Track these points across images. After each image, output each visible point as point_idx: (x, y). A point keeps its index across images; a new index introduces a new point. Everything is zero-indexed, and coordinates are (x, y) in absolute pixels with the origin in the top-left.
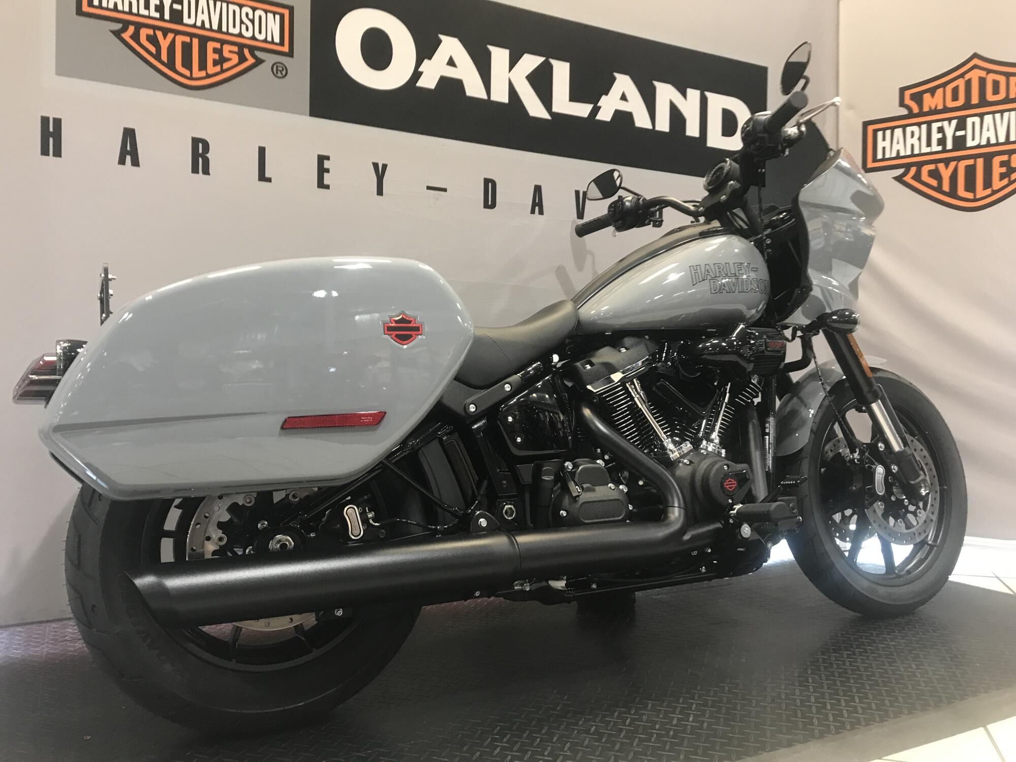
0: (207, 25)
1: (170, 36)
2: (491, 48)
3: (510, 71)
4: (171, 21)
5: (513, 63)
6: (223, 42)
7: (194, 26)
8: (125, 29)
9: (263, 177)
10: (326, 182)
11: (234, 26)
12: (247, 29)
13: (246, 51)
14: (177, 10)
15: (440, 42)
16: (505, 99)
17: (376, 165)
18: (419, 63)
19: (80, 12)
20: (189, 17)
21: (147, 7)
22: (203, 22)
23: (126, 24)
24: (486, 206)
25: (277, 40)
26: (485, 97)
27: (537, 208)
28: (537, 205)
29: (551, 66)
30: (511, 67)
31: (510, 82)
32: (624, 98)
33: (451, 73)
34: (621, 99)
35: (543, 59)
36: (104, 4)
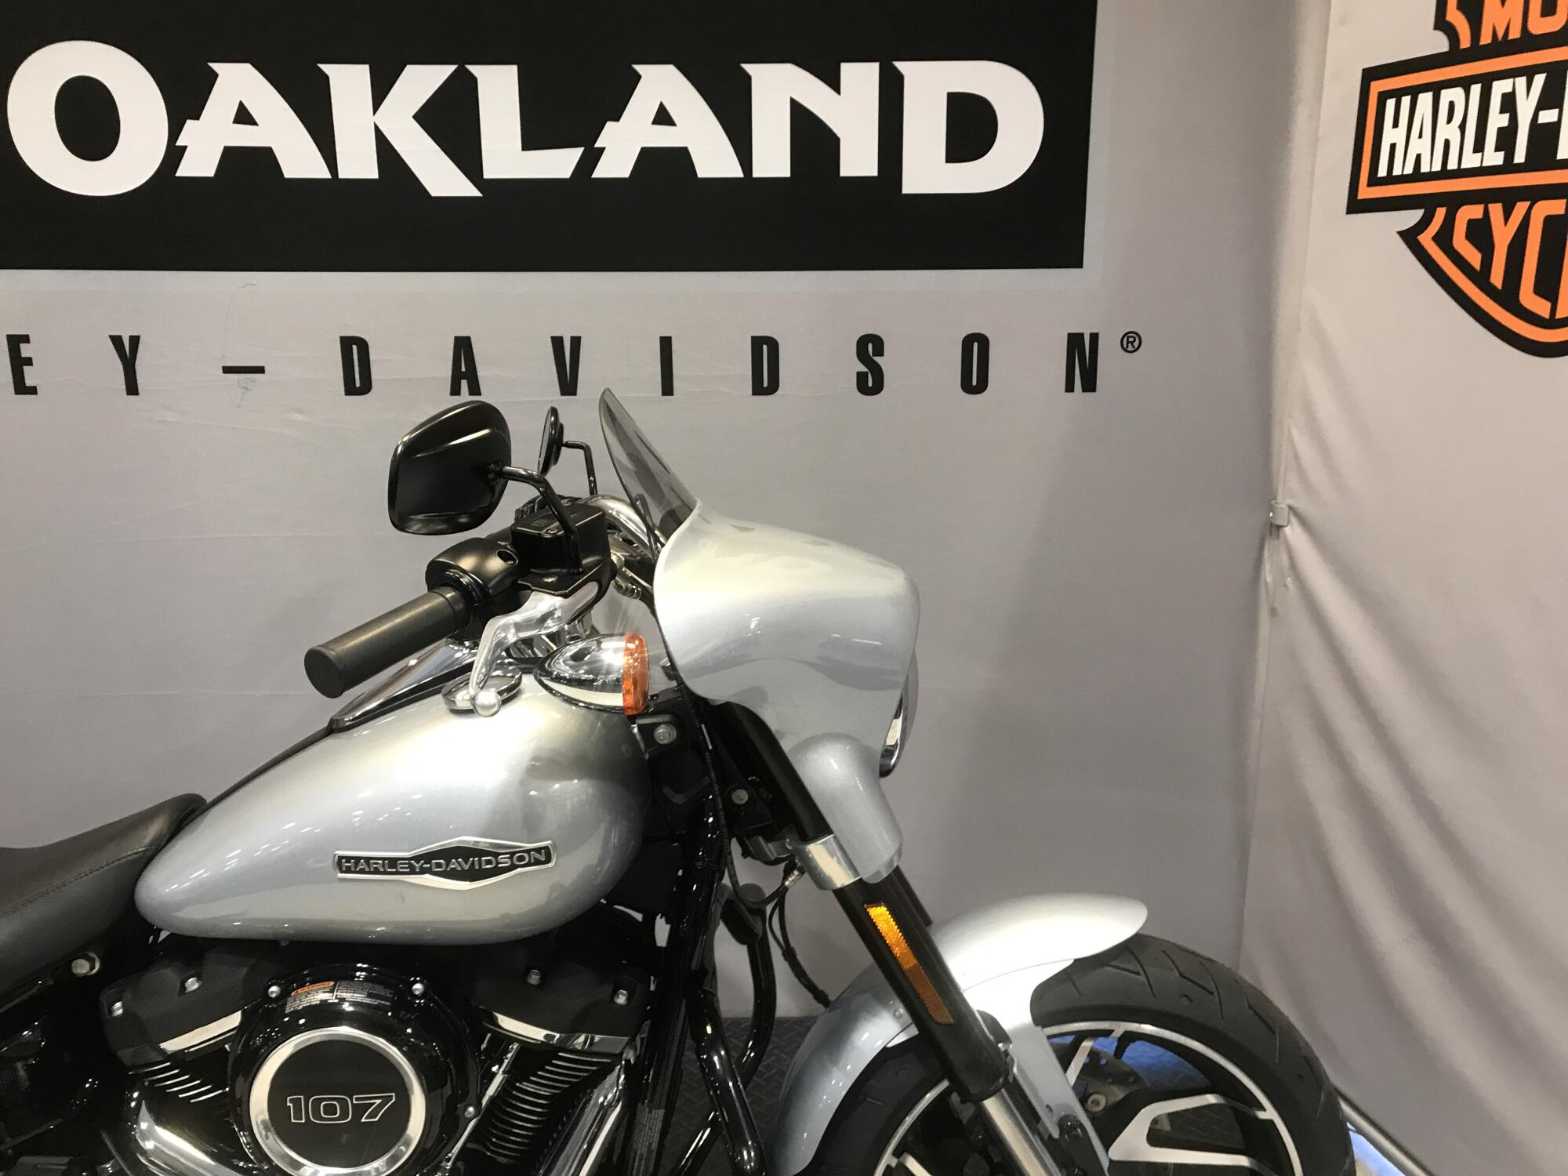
2: (326, 68)
3: (375, 113)
5: (380, 92)
10: (29, 382)
15: (215, 76)
16: (371, 172)
17: (117, 341)
18: (175, 130)
24: (351, 390)
26: (326, 174)
27: (464, 384)
28: (463, 376)
29: (474, 81)
30: (377, 103)
31: (377, 130)
32: (663, 117)
33: (245, 137)
34: (656, 122)
35: (451, 68)
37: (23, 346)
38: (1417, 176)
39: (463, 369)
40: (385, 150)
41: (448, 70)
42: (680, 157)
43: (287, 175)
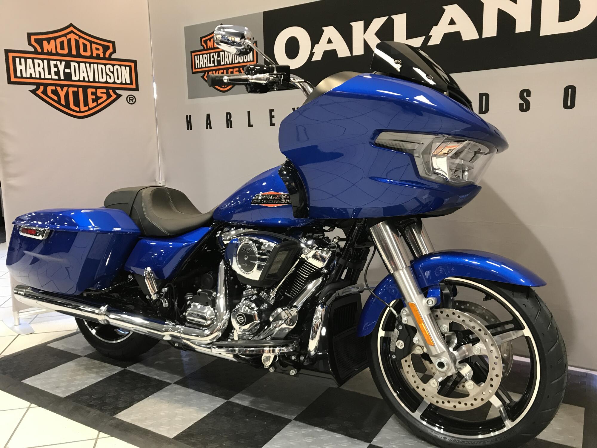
0: (228, 63)
1: (217, 72)
2: (351, 23)
3: (364, 34)
4: (217, 66)
5: (366, 28)
6: (233, 68)
7: (224, 65)
8: (204, 75)
9: (250, 125)
10: (273, 123)
11: (237, 60)
12: (241, 59)
13: (241, 69)
14: (219, 60)
15: (323, 31)
16: (362, 53)
17: (294, 109)
18: (312, 48)
19: (193, 73)
20: (223, 62)
21: (210, 63)
22: (227, 62)
23: (204, 72)
25: (252, 60)
26: (350, 55)
29: (393, 20)
30: (365, 31)
31: (365, 41)
32: (452, 22)
33: (330, 47)
34: (449, 24)
35: (386, 18)
36: (199, 67)
37: (273, 112)
40: (366, 46)
42: (458, 34)
43: (339, 56)
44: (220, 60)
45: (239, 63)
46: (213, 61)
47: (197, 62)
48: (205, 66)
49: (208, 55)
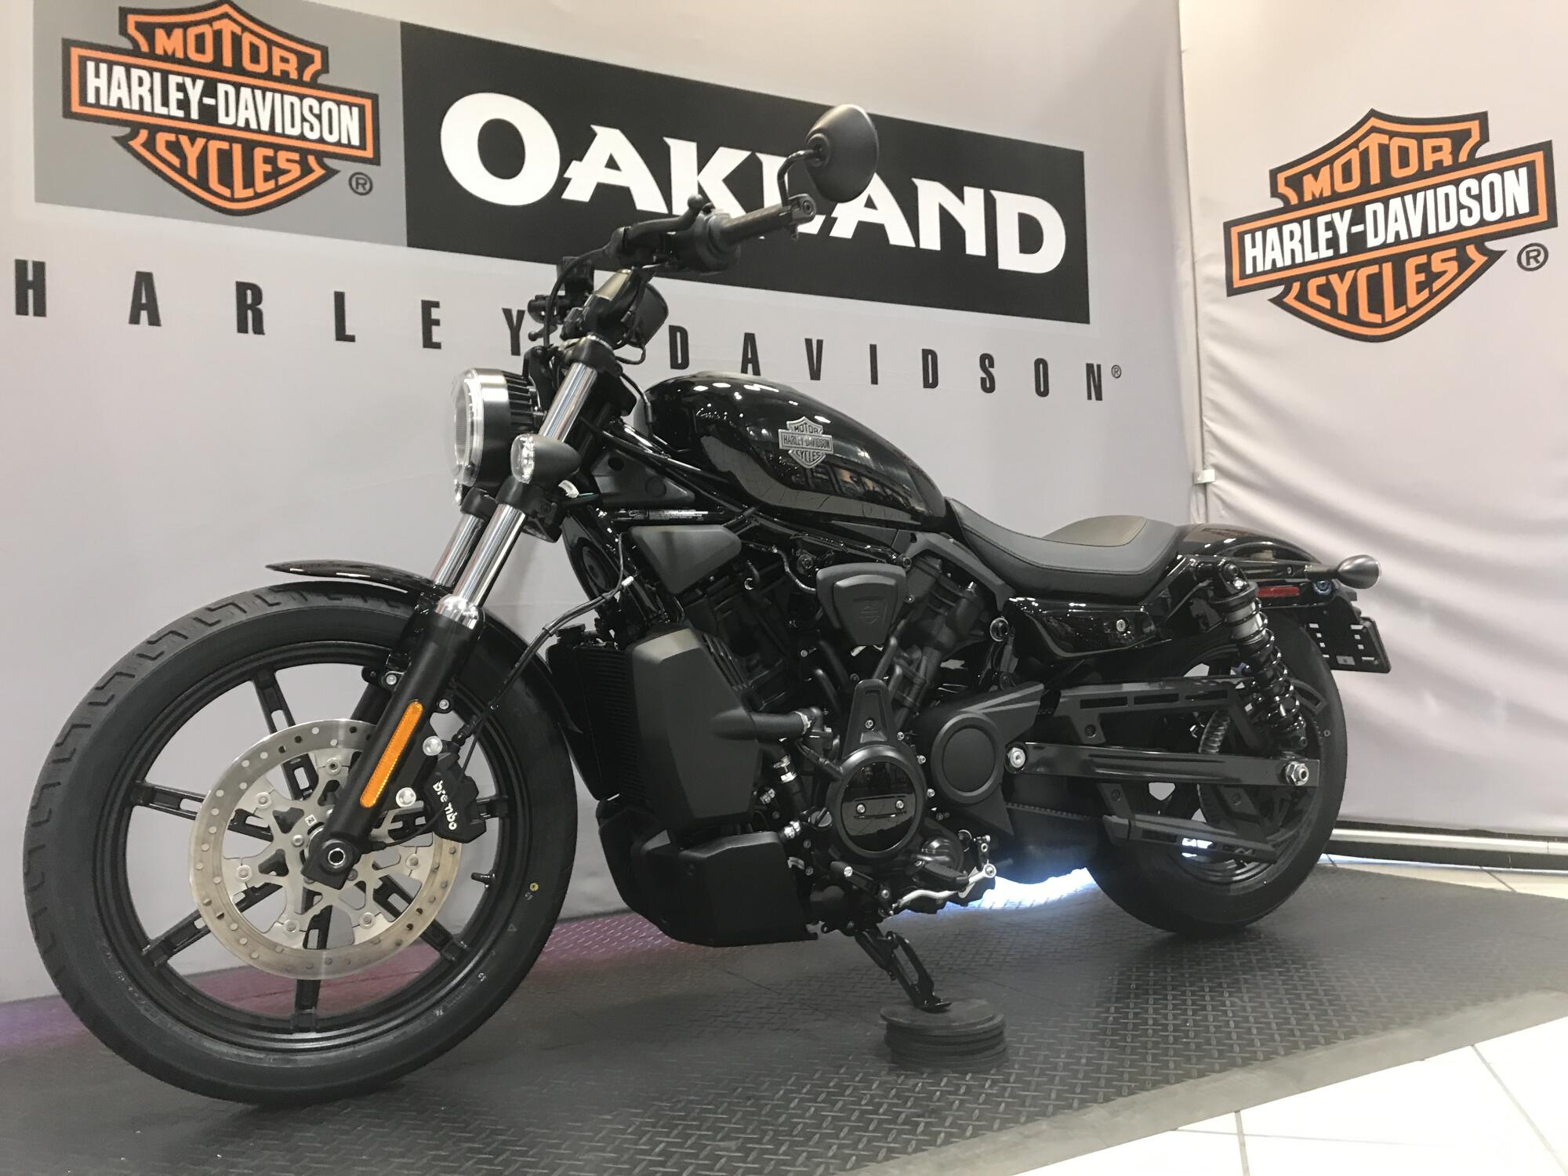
0: (253, 125)
1: (200, 142)
2: (669, 141)
3: (698, 173)
4: (201, 120)
5: (703, 161)
6: (277, 148)
7: (234, 127)
8: (134, 135)
9: (342, 335)
10: (435, 339)
11: (293, 126)
12: (312, 129)
13: (311, 160)
14: (210, 106)
15: (594, 135)
17: (507, 313)
18: (564, 165)
19: (68, 113)
20: (227, 115)
21: (165, 102)
22: (247, 121)
23: (136, 128)
24: (674, 362)
25: (356, 141)
27: (750, 366)
28: (750, 361)
29: (759, 165)
30: (701, 167)
31: (699, 186)
32: (870, 204)
33: (612, 178)
34: (868, 208)
36: (103, 102)
37: (434, 310)
38: (1275, 269)
39: (750, 356)
41: (746, 154)
42: (881, 229)
43: (638, 207)
44: (215, 108)
45: (302, 137)
46: (179, 102)
47: (92, 82)
48: (136, 107)
49: (157, 76)
